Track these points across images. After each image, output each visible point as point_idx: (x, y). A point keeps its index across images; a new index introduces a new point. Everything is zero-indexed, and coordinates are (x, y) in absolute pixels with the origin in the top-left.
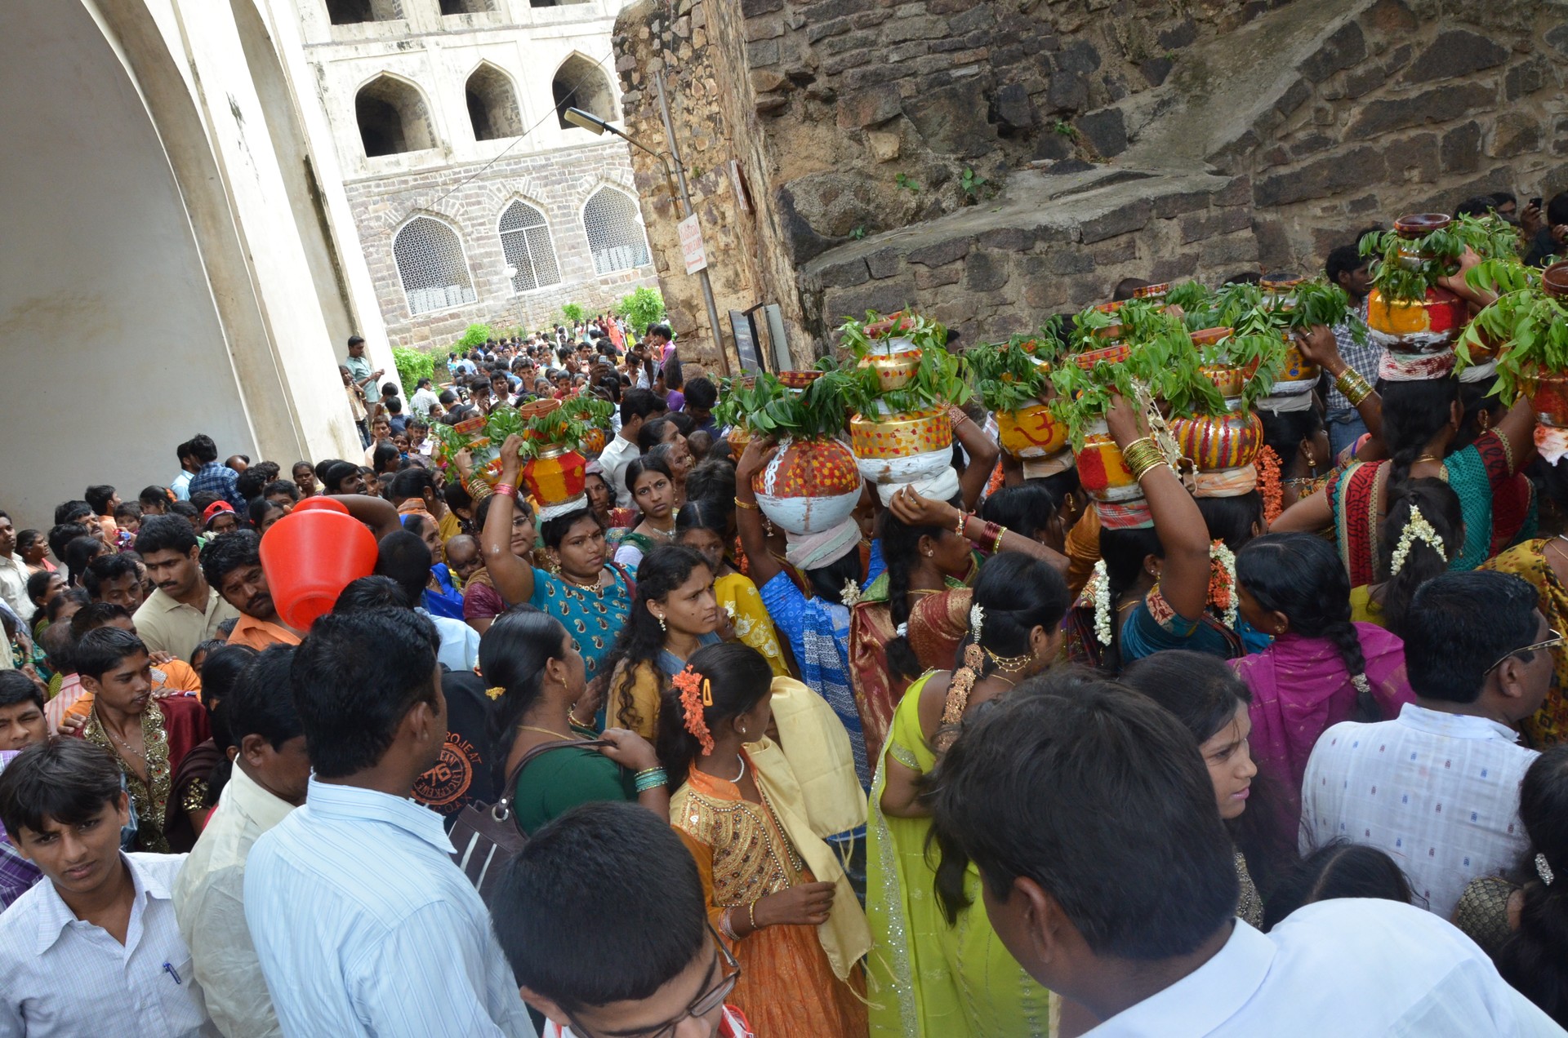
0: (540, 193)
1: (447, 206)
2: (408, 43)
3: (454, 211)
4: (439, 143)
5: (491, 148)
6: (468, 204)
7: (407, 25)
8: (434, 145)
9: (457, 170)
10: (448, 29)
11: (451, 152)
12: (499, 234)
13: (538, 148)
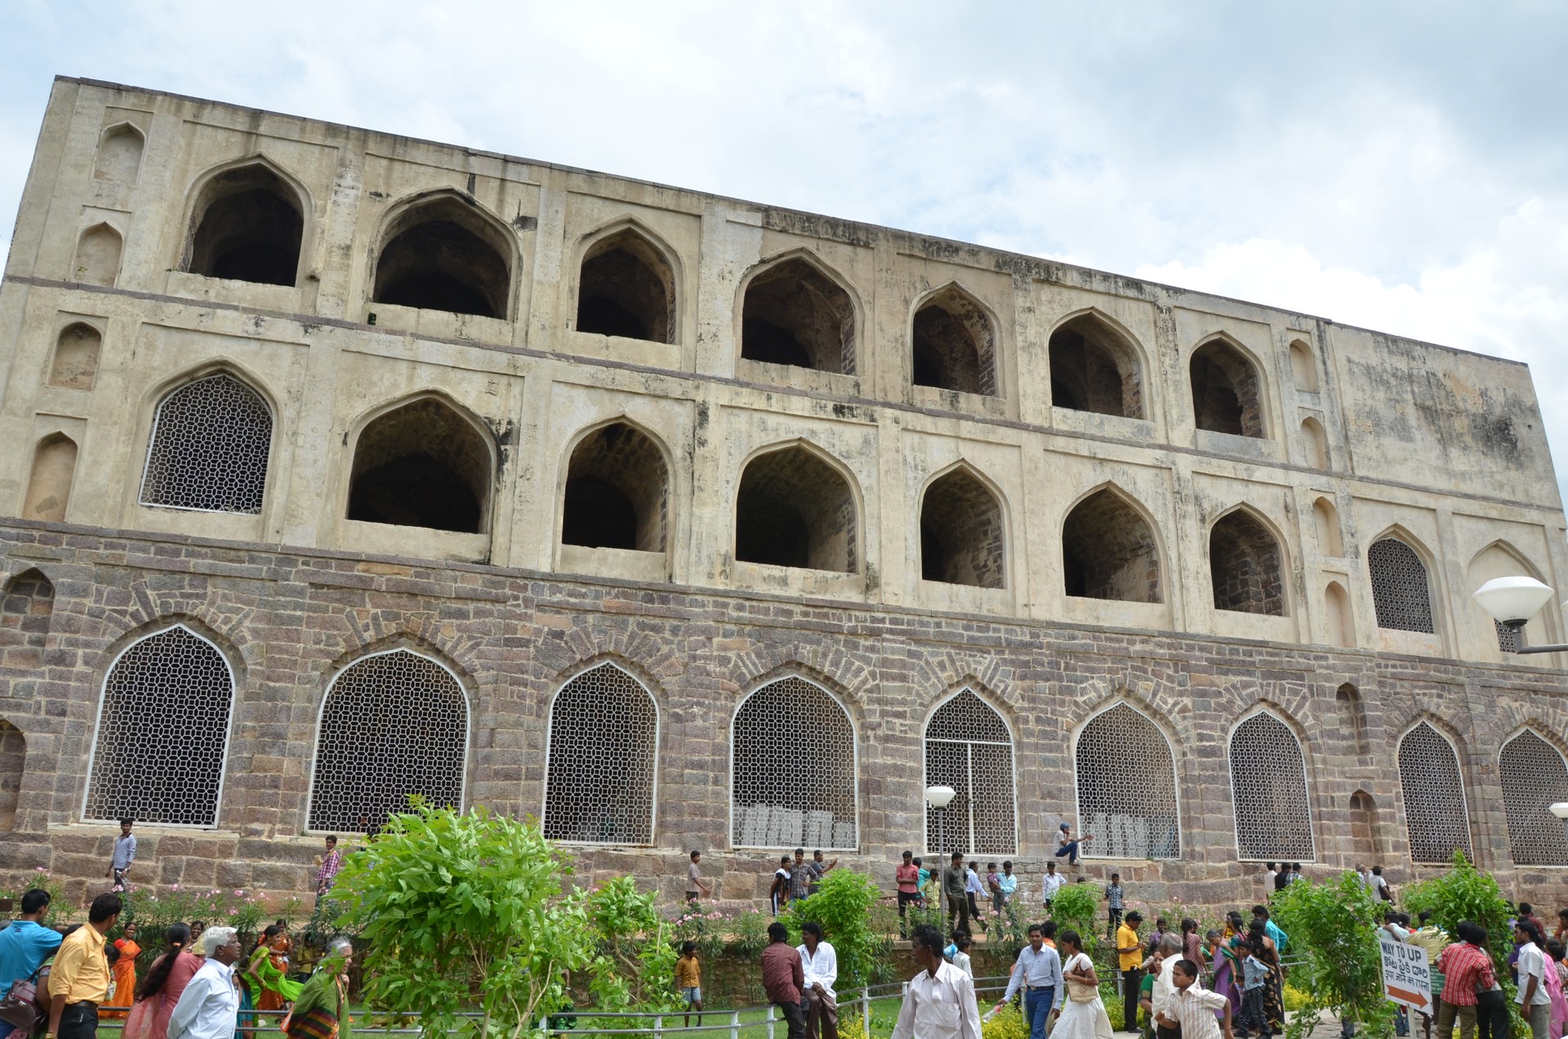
0: (1011, 687)
1: (847, 669)
2: (851, 409)
3: (856, 682)
4: (861, 567)
5: (946, 597)
6: (883, 676)
7: (857, 385)
8: (851, 568)
9: (880, 615)
10: (918, 405)
11: (877, 585)
12: (924, 740)
13: (1022, 614)
